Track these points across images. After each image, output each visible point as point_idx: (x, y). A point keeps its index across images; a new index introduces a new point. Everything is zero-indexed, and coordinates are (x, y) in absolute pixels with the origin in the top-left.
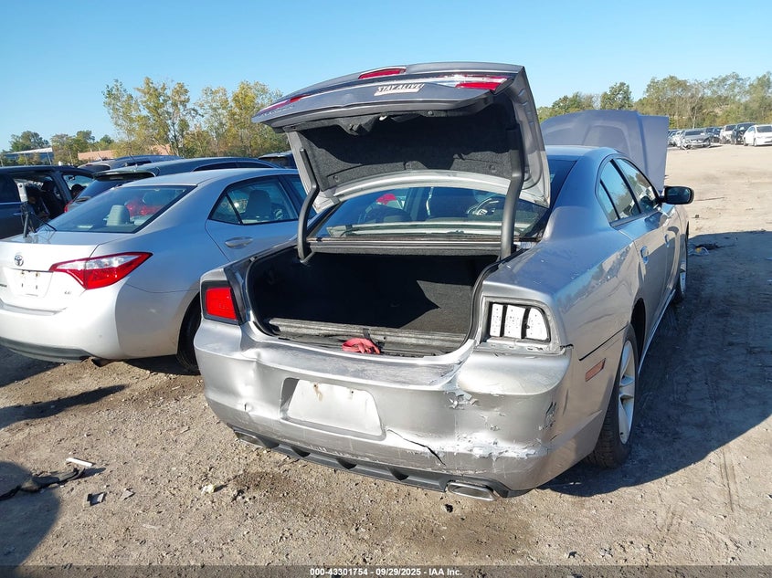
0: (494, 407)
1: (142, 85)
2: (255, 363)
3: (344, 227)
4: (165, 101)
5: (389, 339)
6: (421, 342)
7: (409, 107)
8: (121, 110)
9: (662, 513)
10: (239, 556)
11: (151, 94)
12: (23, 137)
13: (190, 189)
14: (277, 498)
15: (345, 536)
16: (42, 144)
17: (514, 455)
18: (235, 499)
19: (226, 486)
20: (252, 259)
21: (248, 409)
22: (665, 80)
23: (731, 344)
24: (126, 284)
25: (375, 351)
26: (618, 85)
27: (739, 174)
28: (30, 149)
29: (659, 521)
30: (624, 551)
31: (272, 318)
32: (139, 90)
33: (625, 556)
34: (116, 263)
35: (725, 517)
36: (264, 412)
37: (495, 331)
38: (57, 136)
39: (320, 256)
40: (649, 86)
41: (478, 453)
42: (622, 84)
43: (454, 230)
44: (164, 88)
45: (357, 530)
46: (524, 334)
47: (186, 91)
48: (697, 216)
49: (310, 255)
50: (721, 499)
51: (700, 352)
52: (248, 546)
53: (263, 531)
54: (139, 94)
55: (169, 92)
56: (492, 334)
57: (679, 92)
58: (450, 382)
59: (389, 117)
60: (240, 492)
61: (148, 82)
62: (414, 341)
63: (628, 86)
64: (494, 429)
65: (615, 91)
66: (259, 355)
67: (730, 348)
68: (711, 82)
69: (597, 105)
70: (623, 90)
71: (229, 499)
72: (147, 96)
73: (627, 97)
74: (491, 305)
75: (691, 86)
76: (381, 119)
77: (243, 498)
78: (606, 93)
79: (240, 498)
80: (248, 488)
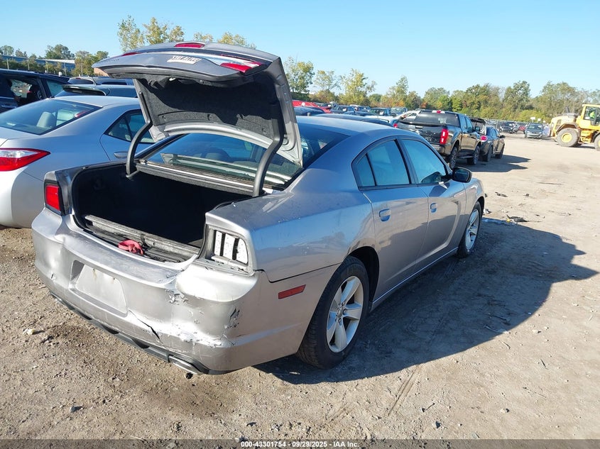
0: (197, 306)
1: (150, 24)
2: (61, 246)
3: (172, 155)
4: (165, 38)
5: (156, 245)
6: (176, 251)
7: (187, 74)
8: (130, 40)
9: (337, 407)
10: (19, 382)
11: (154, 32)
12: (56, 48)
13: (97, 108)
14: (73, 347)
15: (102, 382)
16: (69, 56)
17: (206, 344)
18: (44, 342)
19: (43, 332)
20: (84, 168)
21: (54, 278)
22: (558, 84)
23: (479, 295)
24: (23, 172)
25: (140, 252)
26: (521, 82)
27: (586, 168)
28: (60, 59)
29: (331, 412)
30: (291, 428)
31: (89, 214)
32: (146, 27)
33: (289, 432)
34: (18, 155)
35: (379, 418)
36: (62, 283)
37: (217, 251)
38: (81, 52)
39: (142, 175)
40: (545, 87)
41: (183, 338)
42: (524, 82)
43: (243, 172)
44: (165, 28)
45: (113, 379)
46: (234, 257)
47: (182, 33)
48: (527, 195)
49: (135, 172)
50: (385, 405)
51: (453, 297)
52: (31, 377)
53: (48, 368)
54: (146, 29)
55: (168, 32)
56: (215, 253)
57: (568, 95)
58: (171, 283)
59: (177, 80)
60: (50, 338)
61: (154, 21)
62: (171, 249)
63: (529, 85)
64: (196, 322)
65: (518, 87)
66: (64, 239)
67: (477, 298)
68: (594, 92)
69: (502, 95)
70: (524, 87)
71: (40, 341)
72: (152, 32)
73: (526, 93)
74: (215, 231)
75: (578, 93)
76: (171, 80)
77: (50, 342)
78: (510, 88)
79: (48, 341)
80: (58, 336)
